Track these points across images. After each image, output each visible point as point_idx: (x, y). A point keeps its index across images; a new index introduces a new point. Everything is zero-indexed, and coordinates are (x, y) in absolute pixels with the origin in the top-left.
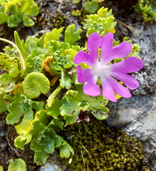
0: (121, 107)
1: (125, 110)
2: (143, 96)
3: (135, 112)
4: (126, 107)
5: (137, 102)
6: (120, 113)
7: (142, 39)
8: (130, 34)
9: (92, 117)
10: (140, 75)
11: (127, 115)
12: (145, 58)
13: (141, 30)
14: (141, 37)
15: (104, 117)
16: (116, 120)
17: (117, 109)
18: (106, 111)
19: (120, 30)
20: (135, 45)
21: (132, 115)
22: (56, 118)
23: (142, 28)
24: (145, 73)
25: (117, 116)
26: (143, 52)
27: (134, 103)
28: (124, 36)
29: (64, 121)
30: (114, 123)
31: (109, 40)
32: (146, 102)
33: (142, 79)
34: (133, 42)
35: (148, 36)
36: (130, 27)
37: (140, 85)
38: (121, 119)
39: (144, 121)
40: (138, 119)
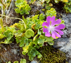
0: (58, 41)
1: (60, 43)
2: (66, 38)
3: (63, 43)
4: (60, 42)
5: (64, 40)
6: (58, 43)
7: (66, 19)
8: (61, 17)
9: (48, 45)
10: (65, 31)
11: (60, 44)
12: (67, 25)
13: (65, 16)
14: (65, 18)
15: (52, 44)
16: (56, 46)
17: (57, 42)
18: (53, 42)
19: (58, 15)
20: (63, 20)
21: (62, 44)
22: (36, 45)
23: (66, 15)
24: (66, 30)
25: (57, 44)
26: (66, 23)
27: (63, 40)
28: (59, 17)
29: (39, 46)
30: (56, 47)
31: (54, 18)
32: (67, 40)
33: (65, 32)
34: (62, 20)
35: (68, 18)
36: (61, 15)
37: (65, 34)
38: (58, 45)
39: (66, 46)
40: (64, 45)
